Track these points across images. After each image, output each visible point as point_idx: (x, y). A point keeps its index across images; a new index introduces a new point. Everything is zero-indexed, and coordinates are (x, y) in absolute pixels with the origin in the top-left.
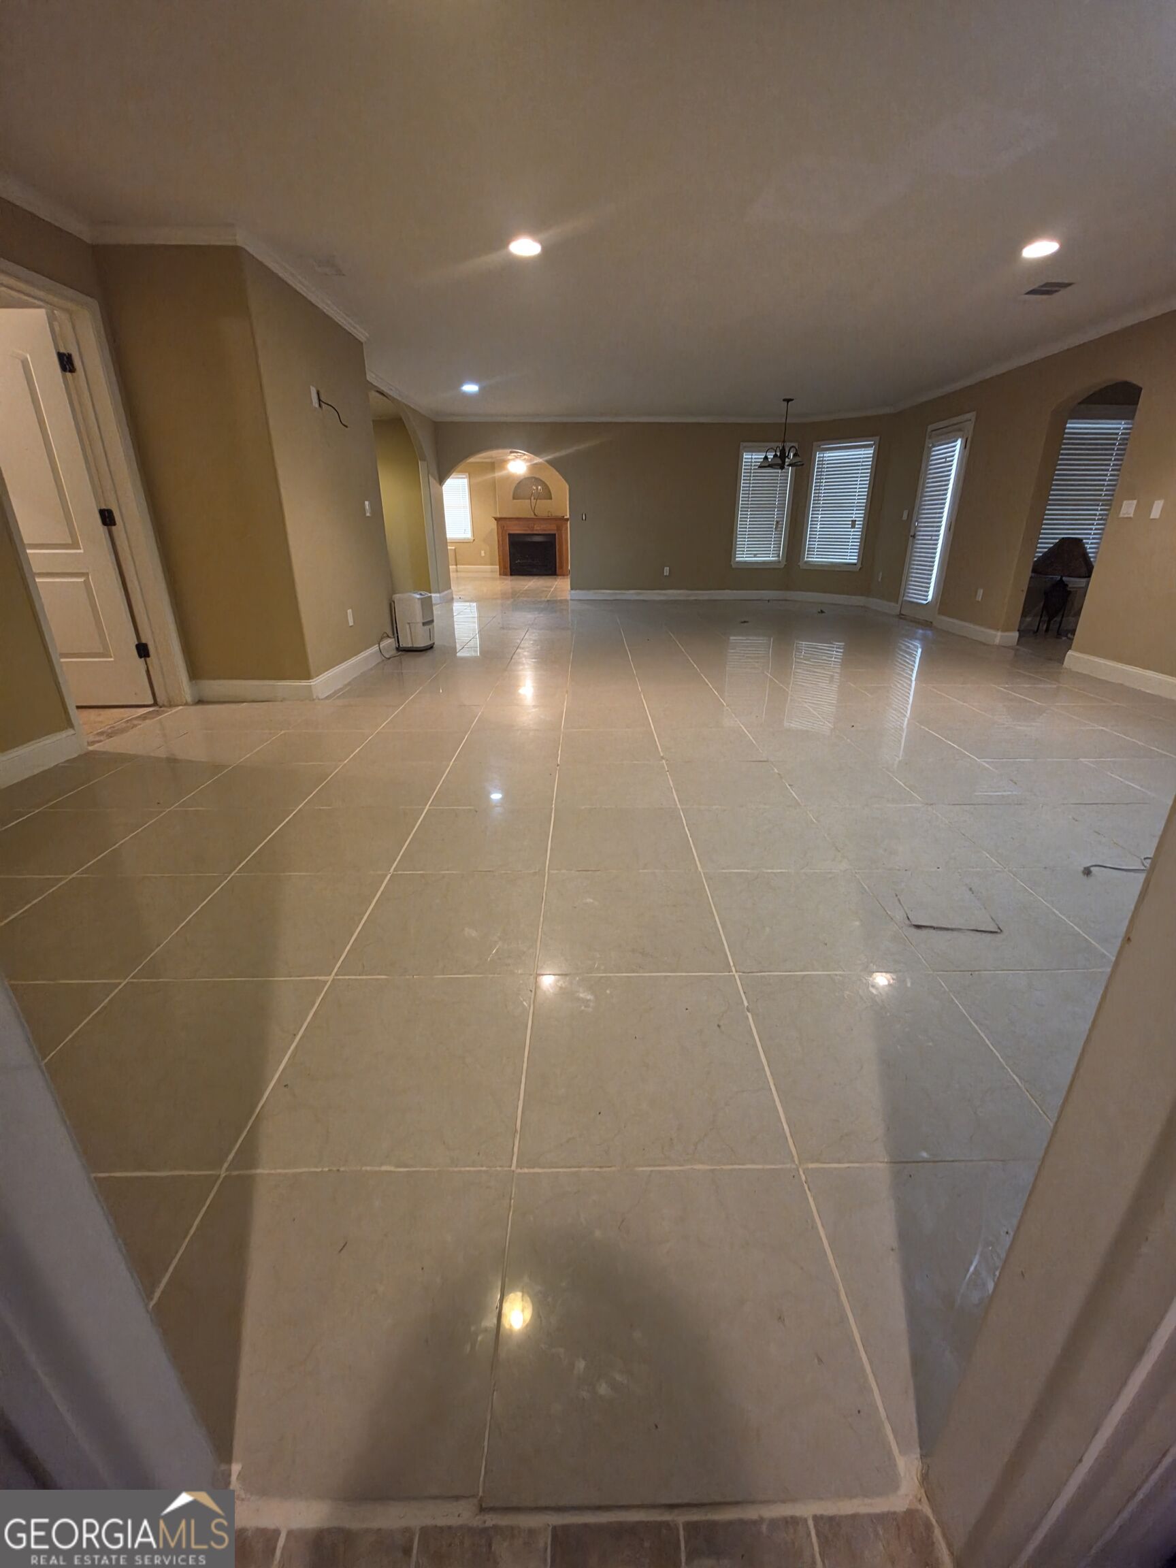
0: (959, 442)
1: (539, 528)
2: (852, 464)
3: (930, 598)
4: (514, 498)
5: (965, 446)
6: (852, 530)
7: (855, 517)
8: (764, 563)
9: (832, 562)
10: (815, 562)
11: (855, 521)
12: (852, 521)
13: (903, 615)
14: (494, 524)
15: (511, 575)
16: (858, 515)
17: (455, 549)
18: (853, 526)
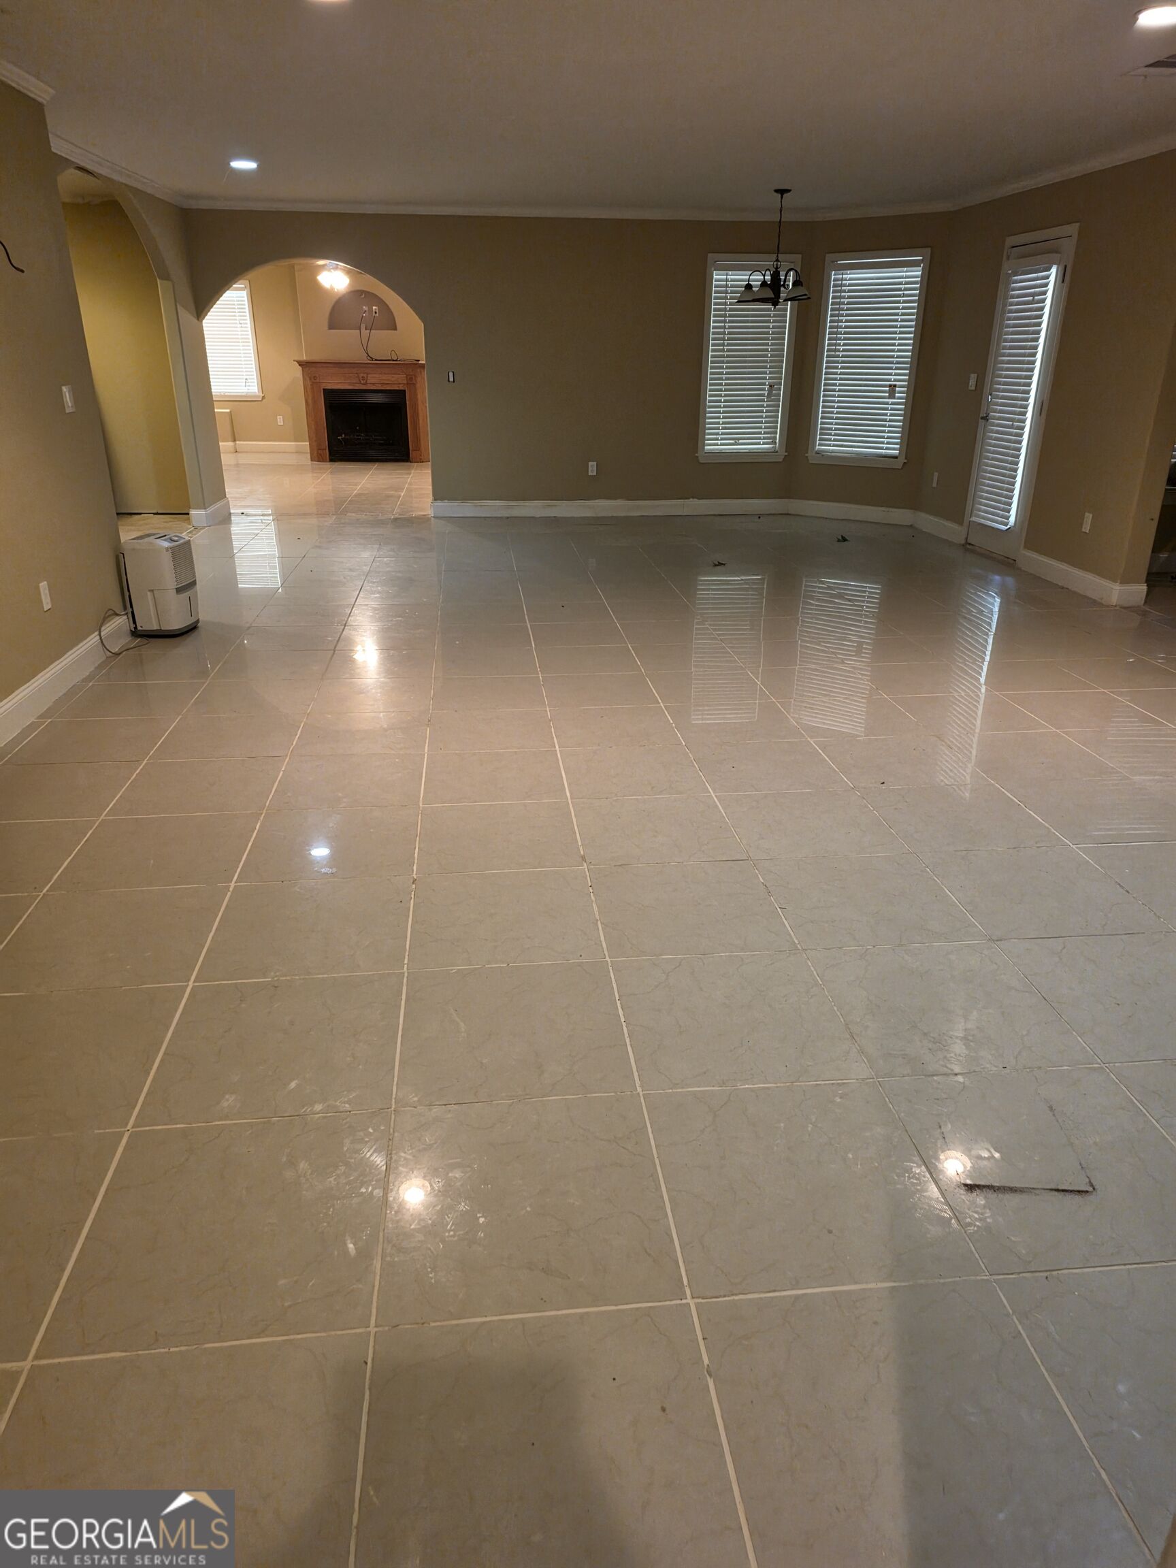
0: (1054, 270)
1: (376, 380)
2: (888, 292)
3: (1012, 520)
4: (331, 327)
5: (1062, 278)
6: (891, 401)
7: (895, 380)
8: (750, 453)
9: (858, 454)
10: (833, 452)
11: (895, 386)
12: (890, 386)
13: (970, 544)
14: (298, 372)
15: (331, 460)
16: (900, 377)
17: (231, 412)
18: (892, 395)
